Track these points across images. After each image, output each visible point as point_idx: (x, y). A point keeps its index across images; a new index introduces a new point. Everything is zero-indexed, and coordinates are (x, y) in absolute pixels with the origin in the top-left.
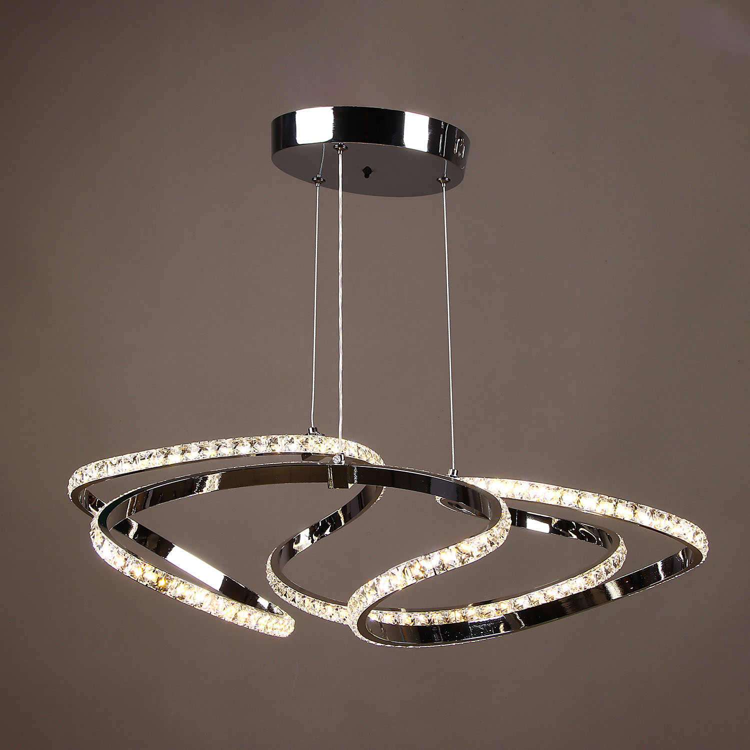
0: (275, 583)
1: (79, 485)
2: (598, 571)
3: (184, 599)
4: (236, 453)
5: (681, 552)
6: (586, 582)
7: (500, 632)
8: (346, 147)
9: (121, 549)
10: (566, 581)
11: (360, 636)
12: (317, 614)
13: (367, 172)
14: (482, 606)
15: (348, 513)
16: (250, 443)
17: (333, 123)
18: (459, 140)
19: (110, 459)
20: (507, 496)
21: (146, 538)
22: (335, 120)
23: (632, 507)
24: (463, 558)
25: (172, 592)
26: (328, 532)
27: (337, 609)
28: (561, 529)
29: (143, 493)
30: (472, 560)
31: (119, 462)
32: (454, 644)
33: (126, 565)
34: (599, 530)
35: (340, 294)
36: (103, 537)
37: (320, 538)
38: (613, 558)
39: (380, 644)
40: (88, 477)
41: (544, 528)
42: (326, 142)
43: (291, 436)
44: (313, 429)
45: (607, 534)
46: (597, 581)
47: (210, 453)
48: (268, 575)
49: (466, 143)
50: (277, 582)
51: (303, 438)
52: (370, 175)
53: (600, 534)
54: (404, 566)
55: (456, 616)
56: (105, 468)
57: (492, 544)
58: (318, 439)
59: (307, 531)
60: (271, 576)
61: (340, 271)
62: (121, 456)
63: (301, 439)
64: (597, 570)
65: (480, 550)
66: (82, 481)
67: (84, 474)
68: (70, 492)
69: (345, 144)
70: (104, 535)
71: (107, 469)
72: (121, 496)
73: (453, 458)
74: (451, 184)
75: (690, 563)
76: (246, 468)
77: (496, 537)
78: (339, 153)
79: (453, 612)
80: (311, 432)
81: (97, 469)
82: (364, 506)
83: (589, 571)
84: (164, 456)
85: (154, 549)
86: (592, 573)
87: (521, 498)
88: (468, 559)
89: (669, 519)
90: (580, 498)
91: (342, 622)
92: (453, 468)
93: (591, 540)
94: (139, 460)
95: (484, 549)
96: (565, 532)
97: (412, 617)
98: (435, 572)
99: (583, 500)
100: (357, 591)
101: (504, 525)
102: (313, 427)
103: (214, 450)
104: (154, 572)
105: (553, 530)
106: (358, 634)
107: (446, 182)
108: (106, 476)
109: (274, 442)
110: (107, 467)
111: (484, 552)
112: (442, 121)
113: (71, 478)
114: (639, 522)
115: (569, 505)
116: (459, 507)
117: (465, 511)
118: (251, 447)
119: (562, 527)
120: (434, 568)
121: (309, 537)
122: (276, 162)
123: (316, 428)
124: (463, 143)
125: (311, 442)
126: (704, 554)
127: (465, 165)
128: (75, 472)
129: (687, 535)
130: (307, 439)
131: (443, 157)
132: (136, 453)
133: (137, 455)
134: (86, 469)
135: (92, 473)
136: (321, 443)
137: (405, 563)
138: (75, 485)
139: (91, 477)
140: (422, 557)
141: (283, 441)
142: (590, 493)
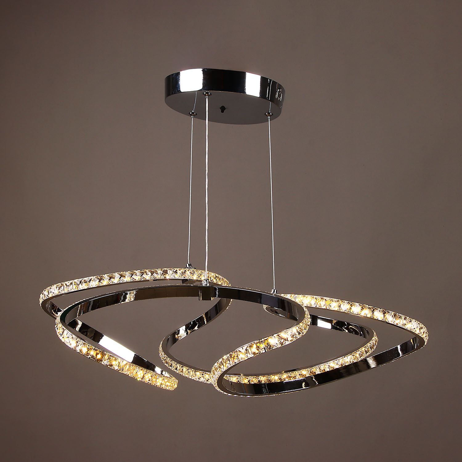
0: (165, 359)
1: (46, 298)
2: (361, 352)
3: (112, 366)
4: (142, 279)
5: (412, 339)
6: (354, 358)
7: (302, 388)
8: (211, 94)
9: (74, 336)
10: (342, 357)
11: (219, 390)
12: (190, 377)
13: (223, 109)
14: (291, 372)
15: (209, 316)
16: (151, 273)
17: (203, 79)
18: (279, 90)
19: (66, 282)
20: (307, 305)
21: (87, 330)
22: (203, 77)
23: (383, 312)
24: (282, 341)
25: (105, 362)
26: (196, 328)
27: (203, 374)
28: (338, 326)
29: (87, 302)
30: (287, 343)
31: (71, 284)
32: (274, 395)
33: (77, 345)
34: (361, 327)
36: (63, 329)
37: (192, 332)
38: (370, 343)
39: (230, 395)
40: (52, 293)
41: (328, 326)
42: (198, 91)
43: (175, 269)
44: (189, 264)
45: (366, 330)
46: (360, 357)
47: (127, 279)
48: (160, 354)
49: (283, 92)
50: (166, 358)
51: (183, 270)
52: (224, 111)
53: (362, 330)
54: (247, 346)
55: (275, 378)
56: (62, 288)
57: (299, 333)
58: (192, 271)
59: (184, 327)
60: (162, 355)
61: (207, 169)
62: (72, 281)
63: (182, 271)
64: (360, 351)
65: (292, 337)
66: (49, 296)
67: (50, 291)
68: (41, 302)
69: (210, 92)
70: (63, 327)
71: (64, 289)
72: (74, 304)
73: (274, 282)
74: (273, 117)
75: (417, 346)
76: (149, 288)
77: (302, 329)
78: (206, 97)
79: (273, 376)
80: (188, 266)
81: (58, 288)
82: (219, 312)
83: (355, 351)
84: (98, 280)
85: (91, 337)
86: (357, 353)
87: (316, 306)
88: (285, 343)
89: (405, 319)
90: (352, 306)
91: (206, 382)
92: (274, 289)
93: (356, 333)
94: (84, 283)
95: (295, 336)
96: (340, 328)
97: (249, 379)
98: (265, 350)
99: (353, 308)
100: (218, 361)
101: (307, 322)
102: (189, 263)
103: (129, 277)
104: (94, 350)
105: (333, 327)
106: (217, 388)
107: (270, 116)
108: (63, 292)
109: (165, 272)
110: (64, 287)
111: (295, 338)
112: (268, 79)
113: (41, 294)
114: (387, 321)
115: (345, 311)
116: (276, 312)
117: (280, 315)
118: (151, 275)
119: (339, 325)
120: (264, 348)
121: (185, 331)
122: (167, 103)
123: (190, 264)
124: (281, 92)
125: (188, 273)
126: (426, 341)
127: (282, 105)
128: (44, 290)
129: (416, 329)
130: (185, 271)
131: (268, 100)
132: (82, 279)
133: (82, 280)
134: (51, 289)
135: (55, 290)
136: (194, 273)
137: (247, 344)
138: (44, 298)
139: (53, 293)
140: (257, 341)
141: (171, 272)
142: (358, 304)
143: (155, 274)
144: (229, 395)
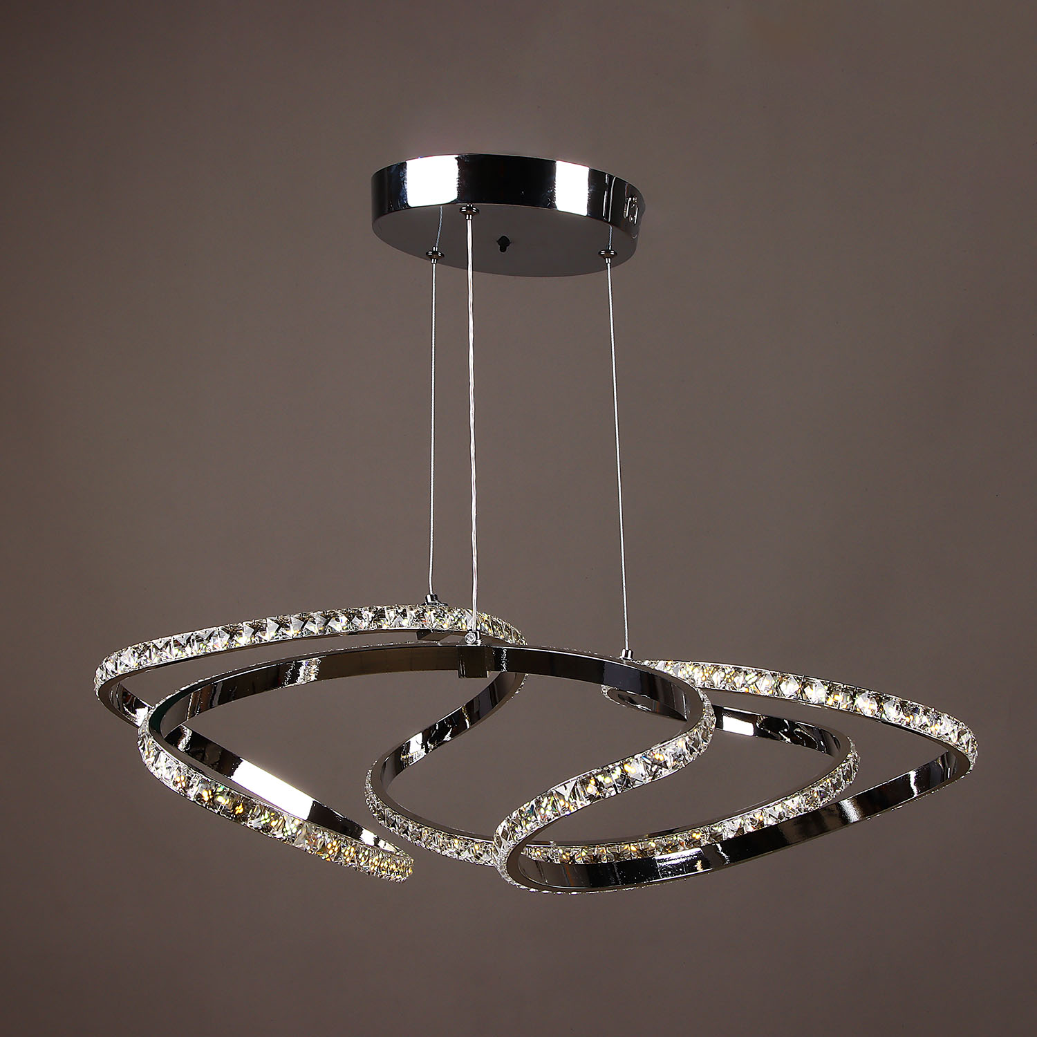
0: (378, 809)
1: (110, 678)
2: (822, 787)
3: (270, 832)
4: (327, 631)
5: (940, 759)
6: (807, 802)
7: (698, 871)
8: (477, 210)
9: (182, 765)
10: (779, 801)
11: (510, 879)
12: (438, 851)
13: (504, 243)
15: (475, 712)
16: (347, 617)
18: (630, 199)
19: (154, 641)
21: (203, 749)
22: (460, 174)
23: (875, 698)
24: (654, 770)
25: (253, 821)
26: (447, 738)
27: (467, 844)
28: (769, 729)
29: (209, 685)
30: (666, 773)
31: (167, 646)
32: (632, 888)
33: (190, 785)
34: (820, 731)
35: (472, 411)
36: (157, 749)
37: (438, 746)
38: (842, 767)
40: (124, 666)
41: (747, 729)
42: (449, 203)
43: (402, 608)
44: (431, 596)
45: (832, 736)
46: (821, 800)
47: (294, 632)
48: (368, 799)
49: (640, 204)
50: (381, 808)
51: (419, 609)
52: (507, 248)
53: (822, 736)
54: (574, 782)
55: (631, 850)
56: (147, 653)
57: (692, 751)
58: (439, 610)
59: (419, 737)
60: (373, 800)
61: (472, 381)
62: (170, 638)
63: (416, 610)
64: (821, 785)
65: (676, 760)
66: (115, 672)
67: (118, 662)
68: (97, 687)
69: (475, 206)
70: (158, 745)
71: (150, 656)
72: (177, 692)
74: (618, 260)
75: (953, 773)
76: (345, 652)
77: (697, 742)
78: (467, 218)
79: (627, 845)
80: (429, 601)
81: (136, 654)
82: (498, 701)
83: (810, 786)
84: (229, 636)
85: (213, 765)
86: (815, 789)
87: (724, 688)
88: (661, 772)
89: (925, 714)
90: (805, 687)
91: (474, 861)
92: (627, 648)
93: (810, 744)
94: (195, 641)
95: (682, 758)
96: (774, 734)
98: (616, 790)
99: (808, 690)
100: (508, 817)
101: (708, 725)
102: (431, 593)
103: (298, 628)
104: (228, 795)
105: (758, 732)
106: (506, 876)
107: (611, 257)
108: (149, 664)
109: (380, 615)
110: (150, 653)
111: (682, 762)
112: (606, 174)
113: (99, 669)
114: (886, 719)
115: (790, 697)
116: (632, 701)
117: (639, 706)
118: (348, 623)
119: (770, 727)
120: (614, 785)
121: (422, 745)
122: (378, 231)
123: (436, 595)
124: (635, 204)
125: (430, 615)
126: (972, 761)
127: (637, 233)
128: (105, 660)
129: (949, 736)
130: (424, 611)
131: (607, 222)
132: (191, 633)
133: (192, 635)
134: (121, 656)
135: (129, 660)
136: (444, 615)
137: (576, 778)
138: (104, 678)
139: (127, 666)
140: (599, 771)
141: (392, 614)
142: (819, 681)
143: (356, 620)
144: (532, 890)
